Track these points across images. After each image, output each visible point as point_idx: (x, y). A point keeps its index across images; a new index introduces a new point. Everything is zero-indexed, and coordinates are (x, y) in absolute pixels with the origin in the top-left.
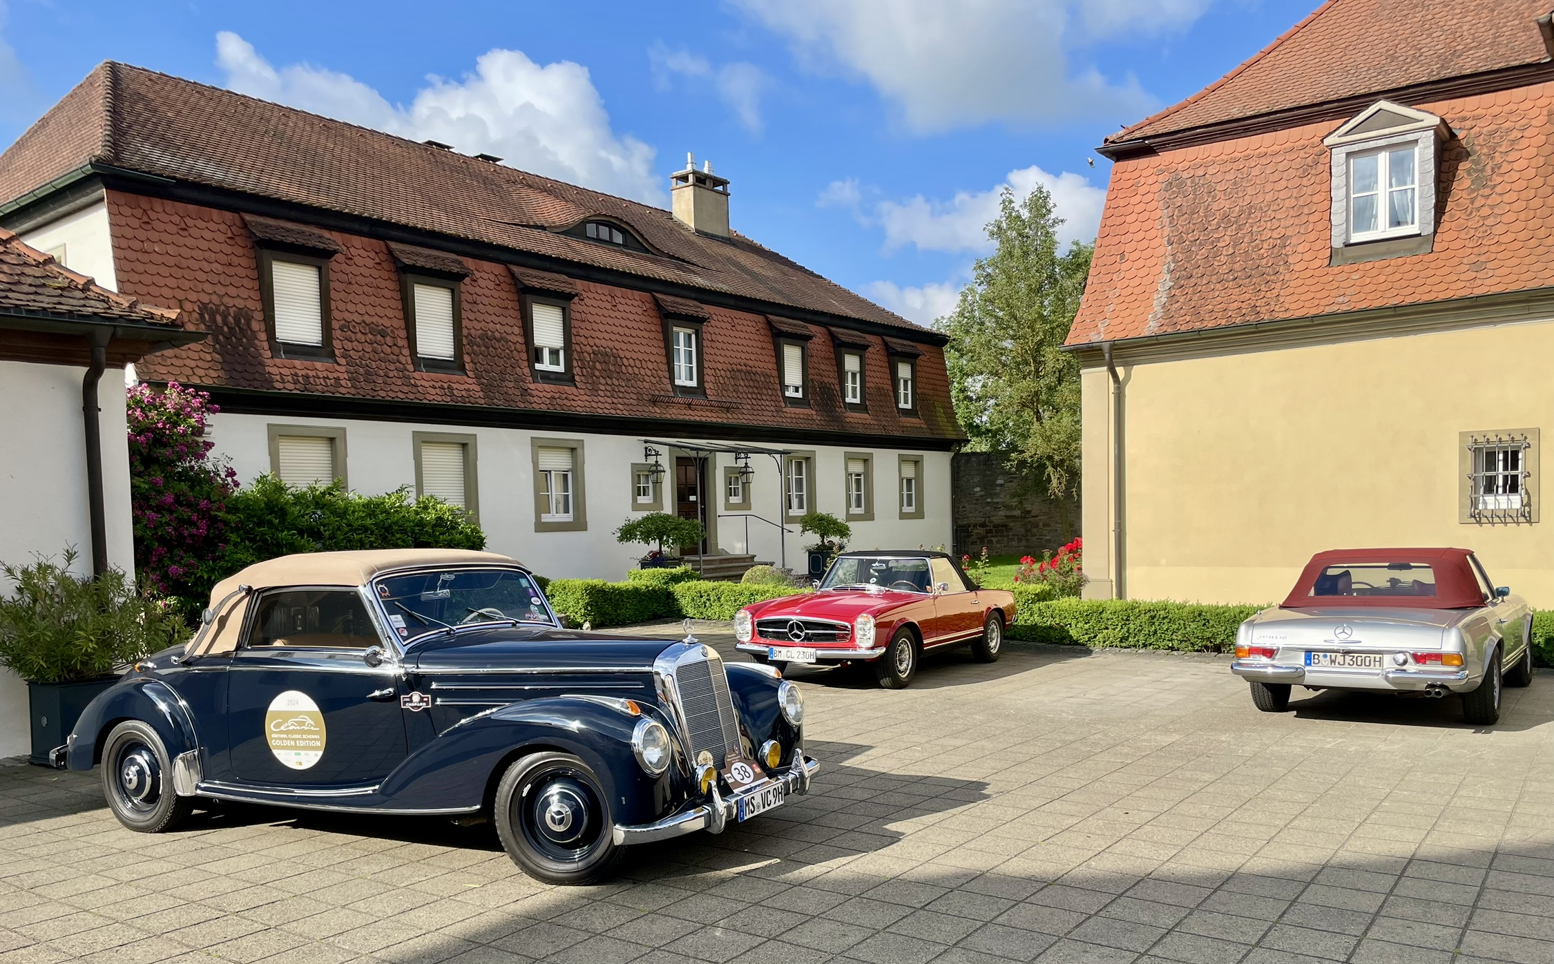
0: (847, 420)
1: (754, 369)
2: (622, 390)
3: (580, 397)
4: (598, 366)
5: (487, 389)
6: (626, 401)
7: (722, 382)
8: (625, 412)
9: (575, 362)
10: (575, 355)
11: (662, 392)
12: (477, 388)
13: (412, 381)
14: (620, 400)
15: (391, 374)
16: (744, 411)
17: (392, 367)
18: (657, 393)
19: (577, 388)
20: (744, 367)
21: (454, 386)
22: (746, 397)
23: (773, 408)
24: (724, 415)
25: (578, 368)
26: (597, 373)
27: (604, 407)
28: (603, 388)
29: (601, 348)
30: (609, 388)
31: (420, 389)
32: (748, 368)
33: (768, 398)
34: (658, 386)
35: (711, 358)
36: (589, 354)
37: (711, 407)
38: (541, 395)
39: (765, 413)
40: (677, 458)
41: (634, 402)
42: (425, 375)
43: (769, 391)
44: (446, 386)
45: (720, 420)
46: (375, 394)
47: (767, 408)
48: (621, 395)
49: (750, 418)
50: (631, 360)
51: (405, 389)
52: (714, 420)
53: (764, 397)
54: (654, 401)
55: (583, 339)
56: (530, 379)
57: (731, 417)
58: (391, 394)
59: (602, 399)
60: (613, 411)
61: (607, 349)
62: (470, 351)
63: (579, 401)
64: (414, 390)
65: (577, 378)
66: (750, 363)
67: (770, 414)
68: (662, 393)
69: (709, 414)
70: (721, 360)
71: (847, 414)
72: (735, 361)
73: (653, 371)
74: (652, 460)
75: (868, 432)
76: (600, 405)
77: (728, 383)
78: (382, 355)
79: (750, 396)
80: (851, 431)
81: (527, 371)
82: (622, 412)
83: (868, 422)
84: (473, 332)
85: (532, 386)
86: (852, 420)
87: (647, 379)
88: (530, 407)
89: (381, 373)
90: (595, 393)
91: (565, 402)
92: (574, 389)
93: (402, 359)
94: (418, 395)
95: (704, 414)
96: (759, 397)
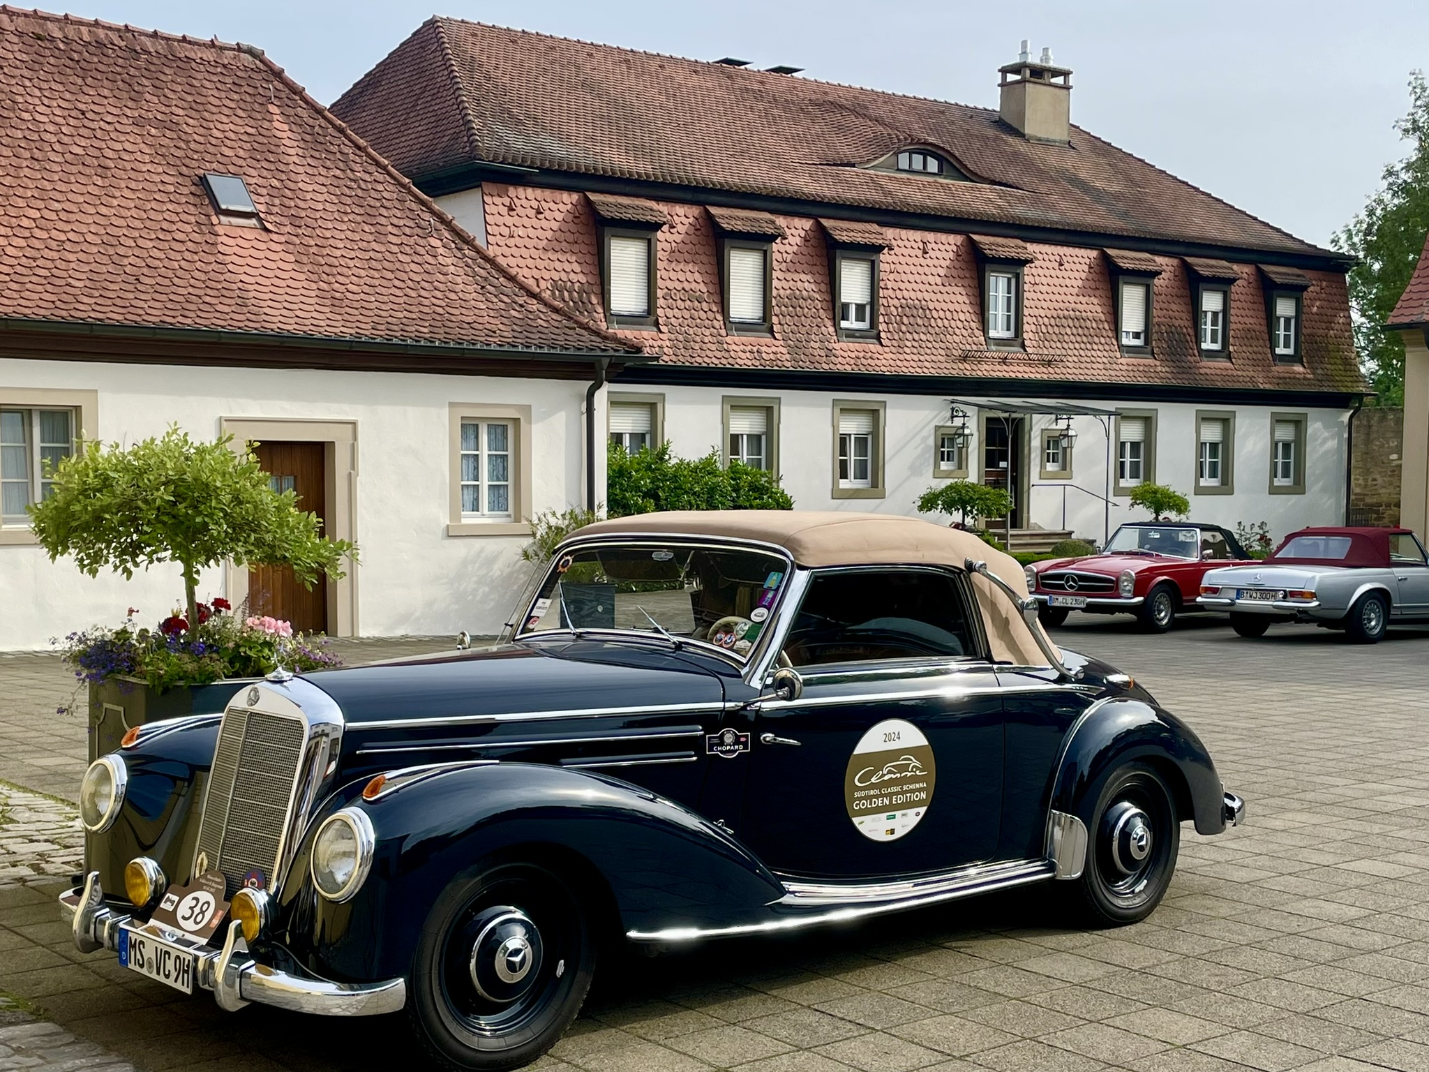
0: (1202, 371)
1: (1084, 314)
2: (930, 345)
3: (885, 355)
4: (905, 320)
5: (793, 350)
6: (934, 358)
7: (1045, 331)
8: (932, 370)
9: (881, 317)
10: (882, 310)
11: (973, 346)
12: (784, 350)
13: (725, 346)
14: (928, 358)
15: (706, 340)
16: (1069, 364)
17: (707, 332)
18: (968, 347)
19: (882, 345)
20: (1071, 313)
21: (764, 349)
22: (1072, 347)
23: (1105, 360)
24: (1045, 370)
25: (884, 325)
26: (904, 328)
27: (910, 365)
28: (909, 344)
29: (909, 301)
30: (916, 344)
31: (732, 353)
32: (1077, 313)
33: (1101, 347)
34: (970, 339)
35: (1032, 303)
36: (896, 308)
37: (1029, 362)
38: (845, 354)
39: (1094, 366)
40: (988, 419)
41: (942, 359)
42: (736, 339)
43: (1102, 339)
44: (755, 349)
45: (1039, 376)
46: (693, 360)
47: (1099, 359)
48: (928, 351)
49: (1076, 372)
50: (941, 312)
51: (719, 354)
52: (1033, 376)
53: (1095, 347)
54: (964, 359)
55: (890, 292)
56: (835, 338)
57: (1052, 371)
58: (706, 360)
59: (908, 357)
60: (919, 370)
61: (916, 302)
62: (778, 313)
63: (884, 360)
64: (727, 355)
65: (883, 335)
66: (1079, 307)
67: (1101, 366)
68: (975, 347)
69: (1027, 369)
70: (1045, 305)
71: (1202, 364)
72: (1061, 305)
73: (965, 323)
74: (958, 422)
75: (1230, 385)
76: (906, 363)
77: (1051, 332)
78: (698, 321)
79: (1077, 346)
80: (1206, 384)
81: (831, 329)
82: (928, 370)
83: (1230, 372)
84: (782, 292)
85: (837, 346)
86: (1208, 371)
87: (957, 331)
88: (834, 368)
89: (698, 339)
90: (901, 350)
91: (870, 361)
92: (879, 347)
93: (716, 324)
94: (731, 361)
95: (1021, 369)
96: (1089, 346)
